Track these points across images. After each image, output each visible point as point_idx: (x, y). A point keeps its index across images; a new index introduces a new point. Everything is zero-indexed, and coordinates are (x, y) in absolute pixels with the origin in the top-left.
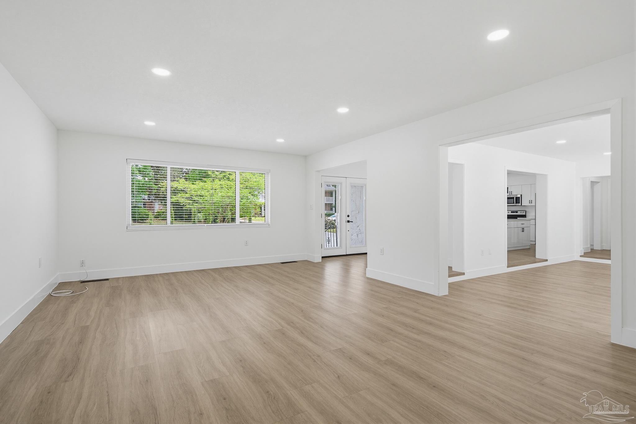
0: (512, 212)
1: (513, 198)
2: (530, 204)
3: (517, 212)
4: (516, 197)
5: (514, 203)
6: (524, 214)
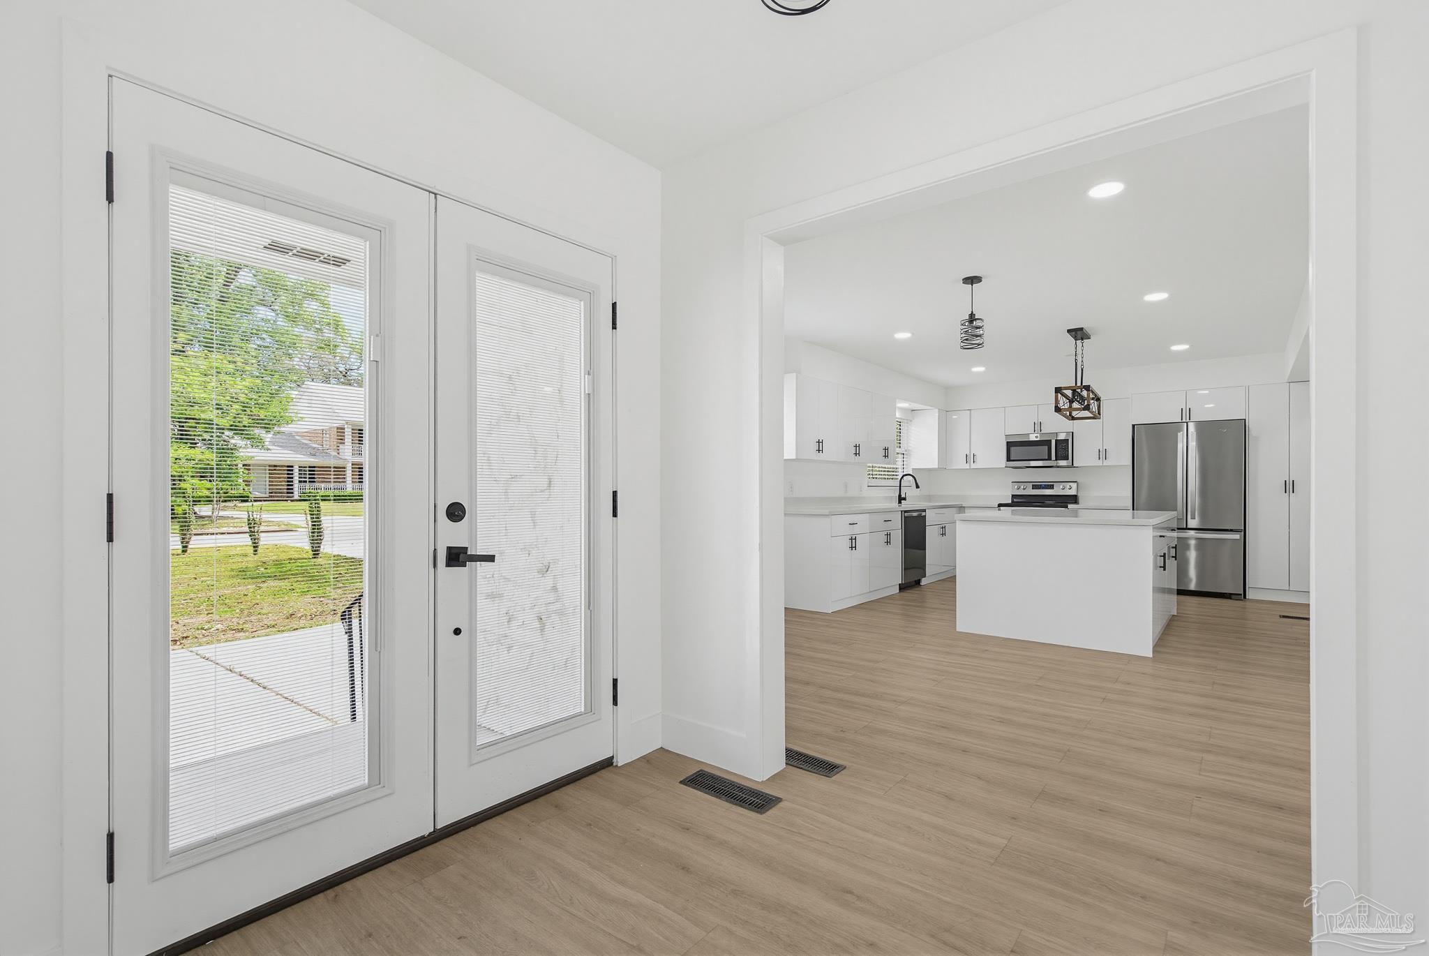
0: (1035, 487)
1: (1048, 443)
2: (1100, 463)
3: (1051, 487)
4: (1056, 441)
5: (1049, 458)
6: (1073, 492)
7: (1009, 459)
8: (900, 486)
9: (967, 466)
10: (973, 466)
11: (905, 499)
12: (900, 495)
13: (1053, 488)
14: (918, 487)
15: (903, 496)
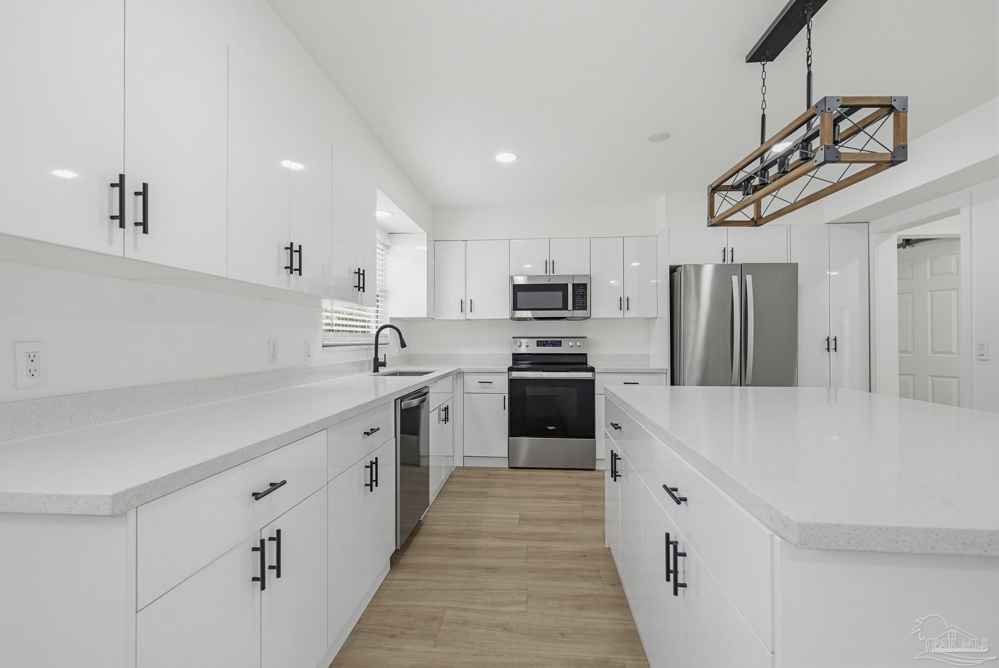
0: (539, 344)
1: (563, 288)
2: (620, 314)
3: (558, 344)
4: (576, 285)
5: (565, 307)
6: (581, 351)
7: (515, 308)
8: (377, 344)
9: (462, 317)
10: (470, 316)
11: (384, 364)
12: (376, 359)
13: (561, 345)
14: (403, 345)
15: (381, 360)
